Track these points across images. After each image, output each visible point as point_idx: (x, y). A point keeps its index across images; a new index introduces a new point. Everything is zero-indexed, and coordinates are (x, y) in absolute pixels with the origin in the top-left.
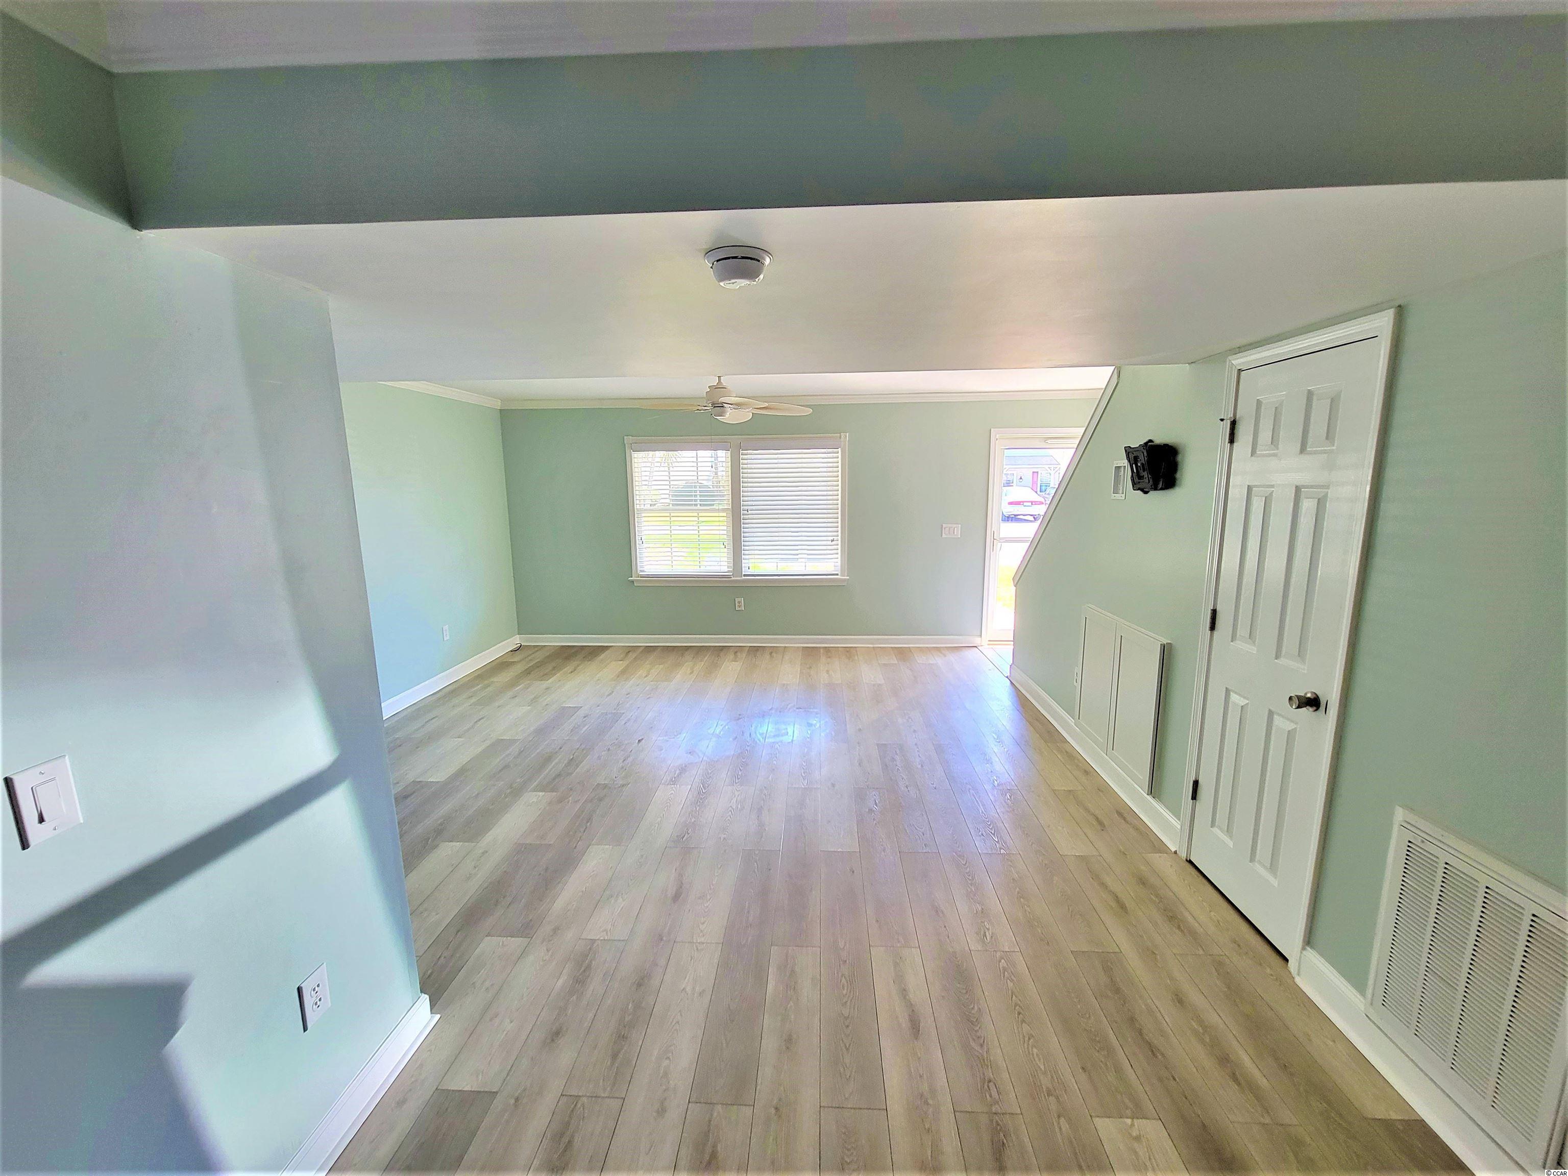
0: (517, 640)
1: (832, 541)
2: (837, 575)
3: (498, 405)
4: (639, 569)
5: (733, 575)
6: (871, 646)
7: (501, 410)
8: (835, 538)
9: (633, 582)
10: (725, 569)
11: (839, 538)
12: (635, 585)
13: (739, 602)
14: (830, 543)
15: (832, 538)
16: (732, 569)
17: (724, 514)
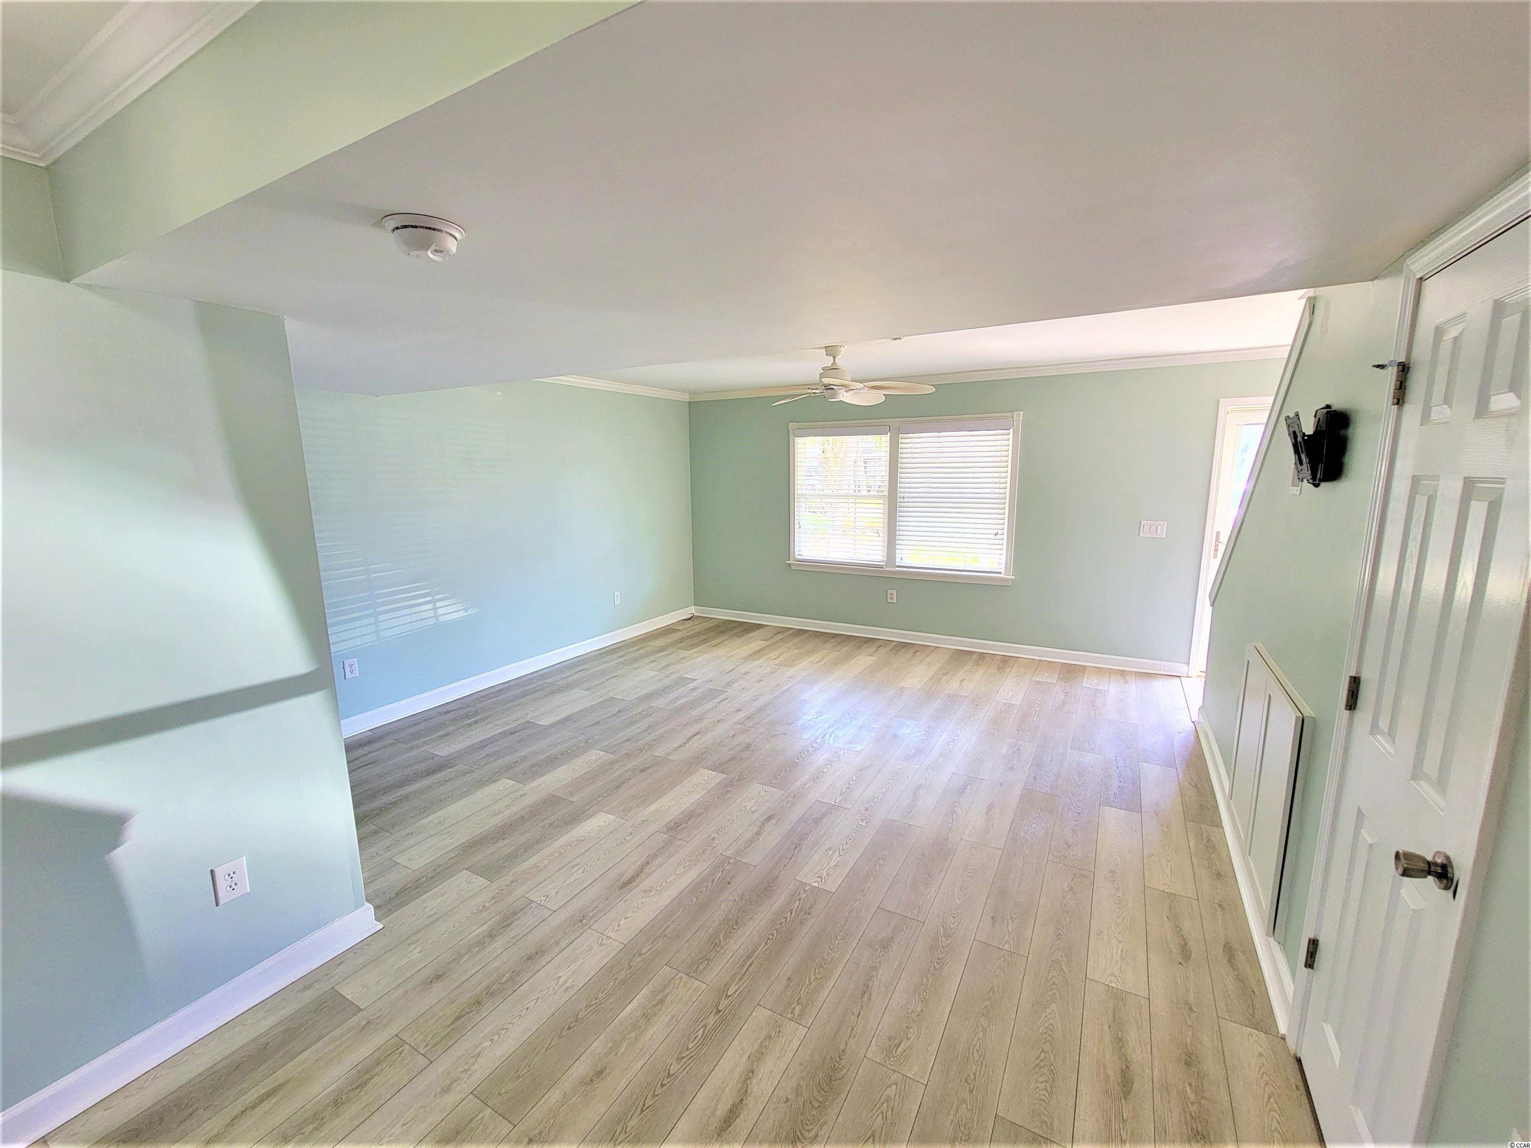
0: (692, 610)
1: (996, 534)
2: (1000, 573)
3: (686, 398)
4: (797, 553)
5: (886, 565)
6: (1038, 658)
7: (689, 402)
8: (1000, 532)
9: (790, 565)
10: (880, 558)
11: (1006, 531)
12: (793, 568)
13: (891, 594)
14: (993, 537)
15: (996, 531)
16: (885, 559)
17: (881, 501)
